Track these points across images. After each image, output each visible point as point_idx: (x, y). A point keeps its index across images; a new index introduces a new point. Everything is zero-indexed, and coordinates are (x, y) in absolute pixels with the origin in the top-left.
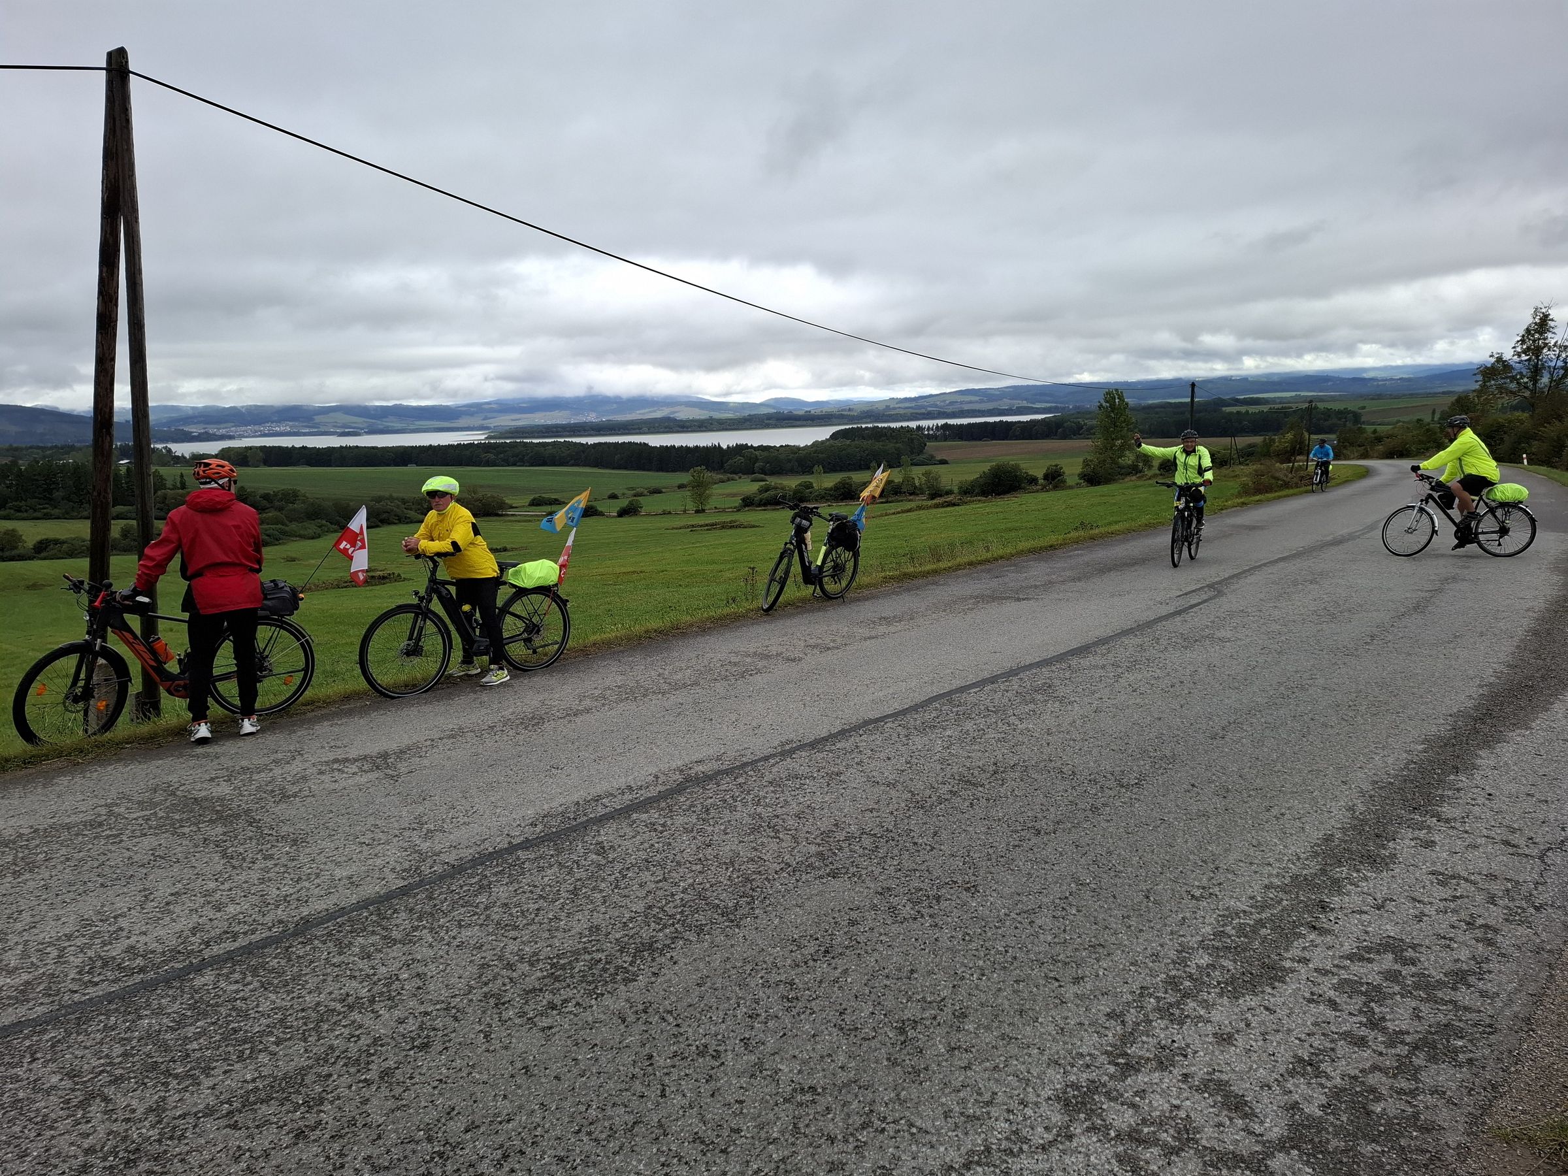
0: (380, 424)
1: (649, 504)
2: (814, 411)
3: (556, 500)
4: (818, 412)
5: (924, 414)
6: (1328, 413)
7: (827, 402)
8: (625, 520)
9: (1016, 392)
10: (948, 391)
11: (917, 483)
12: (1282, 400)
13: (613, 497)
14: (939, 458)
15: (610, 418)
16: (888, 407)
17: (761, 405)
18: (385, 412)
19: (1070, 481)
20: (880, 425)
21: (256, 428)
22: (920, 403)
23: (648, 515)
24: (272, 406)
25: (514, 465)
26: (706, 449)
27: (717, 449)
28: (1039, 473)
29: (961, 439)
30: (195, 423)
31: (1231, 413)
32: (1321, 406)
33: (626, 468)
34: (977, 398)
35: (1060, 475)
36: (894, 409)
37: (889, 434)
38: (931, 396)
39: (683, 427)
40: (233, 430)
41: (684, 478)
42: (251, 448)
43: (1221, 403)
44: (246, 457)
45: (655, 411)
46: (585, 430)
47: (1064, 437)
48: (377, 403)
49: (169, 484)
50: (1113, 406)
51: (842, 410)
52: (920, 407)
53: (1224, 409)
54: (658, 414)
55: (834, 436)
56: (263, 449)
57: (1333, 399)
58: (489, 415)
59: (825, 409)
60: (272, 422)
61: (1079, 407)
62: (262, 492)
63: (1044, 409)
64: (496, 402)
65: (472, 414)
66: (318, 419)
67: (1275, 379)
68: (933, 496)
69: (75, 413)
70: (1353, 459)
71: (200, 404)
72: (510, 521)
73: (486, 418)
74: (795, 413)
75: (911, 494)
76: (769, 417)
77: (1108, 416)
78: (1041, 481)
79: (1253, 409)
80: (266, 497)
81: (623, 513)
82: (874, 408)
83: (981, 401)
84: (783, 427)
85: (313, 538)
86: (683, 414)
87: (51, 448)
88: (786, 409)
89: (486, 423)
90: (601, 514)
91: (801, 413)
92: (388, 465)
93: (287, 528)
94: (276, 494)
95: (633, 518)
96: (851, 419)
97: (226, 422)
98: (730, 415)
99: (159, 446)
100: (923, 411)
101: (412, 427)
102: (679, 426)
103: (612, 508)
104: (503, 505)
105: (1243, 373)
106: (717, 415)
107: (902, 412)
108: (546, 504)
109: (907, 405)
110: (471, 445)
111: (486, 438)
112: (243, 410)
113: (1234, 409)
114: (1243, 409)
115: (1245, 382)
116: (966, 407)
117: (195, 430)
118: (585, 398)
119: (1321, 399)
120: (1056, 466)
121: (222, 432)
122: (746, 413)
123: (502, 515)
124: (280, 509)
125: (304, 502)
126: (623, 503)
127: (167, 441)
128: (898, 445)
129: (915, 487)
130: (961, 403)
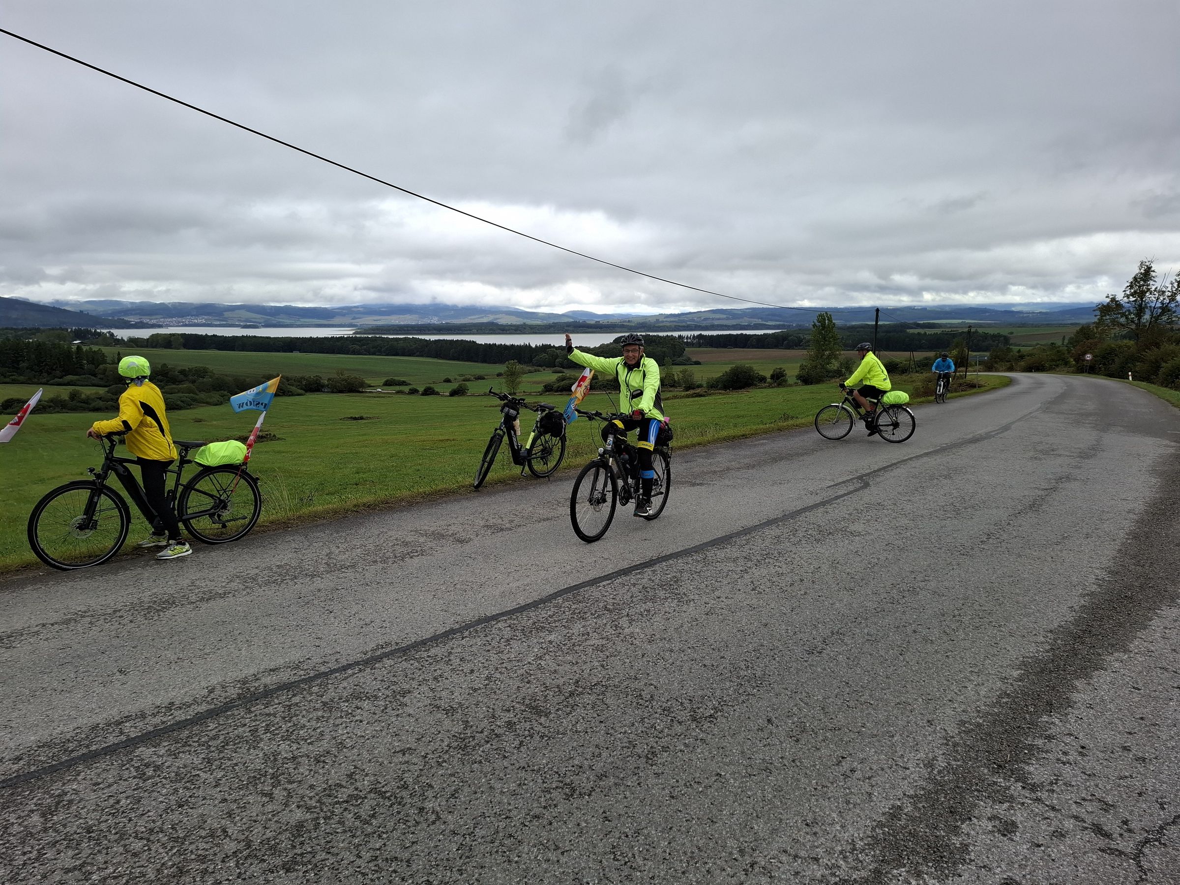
0: (274, 320)
1: (474, 387)
2: (602, 321)
3: (404, 382)
4: (605, 322)
5: (684, 326)
6: (986, 336)
7: (612, 315)
8: (455, 399)
9: (754, 313)
10: (703, 310)
11: (676, 378)
12: (951, 326)
13: (448, 381)
14: (694, 360)
15: (449, 321)
16: (658, 320)
17: (563, 315)
18: (277, 311)
19: (791, 380)
20: (651, 334)
21: (180, 319)
22: (682, 318)
23: (473, 395)
24: (191, 304)
25: (374, 354)
26: (519, 347)
27: (527, 347)
28: (768, 374)
29: (712, 346)
30: (132, 314)
31: (913, 334)
32: (980, 330)
33: (458, 359)
34: (725, 316)
35: (783, 376)
36: (663, 322)
37: (657, 341)
38: (690, 313)
39: (503, 330)
40: (162, 321)
41: (502, 368)
42: (174, 335)
43: (905, 326)
44: (170, 342)
45: (482, 317)
46: (429, 330)
47: (789, 347)
48: (273, 304)
49: (109, 360)
50: (824, 326)
51: (624, 322)
52: (681, 321)
53: (908, 330)
54: (485, 320)
55: (617, 341)
56: (183, 336)
57: (989, 326)
58: (357, 316)
59: (611, 321)
60: (192, 316)
61: (800, 326)
62: (180, 368)
63: (774, 326)
64: (362, 306)
65: (344, 315)
66: (226, 314)
67: (947, 309)
68: (688, 388)
69: (41, 304)
70: (1002, 371)
71: (138, 300)
72: (368, 397)
73: (354, 318)
74: (588, 322)
75: (671, 386)
76: (568, 325)
77: (820, 333)
78: (769, 380)
79: (929, 331)
80: (182, 372)
81: (454, 393)
82: (647, 320)
83: (728, 319)
84: (578, 333)
85: (216, 405)
86: (504, 320)
87: (22, 330)
88: (581, 319)
89: (354, 322)
90: (437, 394)
91: (593, 322)
92: (279, 351)
93: (197, 397)
94: (190, 370)
95: (461, 397)
96: (630, 328)
97: (156, 314)
98: (539, 322)
99: (105, 331)
100: (684, 324)
101: (298, 323)
102: (500, 329)
103: (446, 389)
104: (363, 384)
105: (923, 304)
106: (529, 322)
107: (668, 324)
108: (396, 385)
109: (672, 319)
110: (341, 338)
111: (354, 333)
112: (170, 305)
113: (916, 331)
114: (922, 331)
115: (925, 311)
116: (716, 323)
117: (133, 319)
118: (430, 305)
119: (980, 326)
120: (780, 369)
121: (154, 322)
122: (551, 321)
123: (362, 392)
124: (193, 382)
125: (211, 377)
126: (454, 386)
127: (111, 327)
128: (664, 349)
129: (675, 381)
130: (713, 319)
